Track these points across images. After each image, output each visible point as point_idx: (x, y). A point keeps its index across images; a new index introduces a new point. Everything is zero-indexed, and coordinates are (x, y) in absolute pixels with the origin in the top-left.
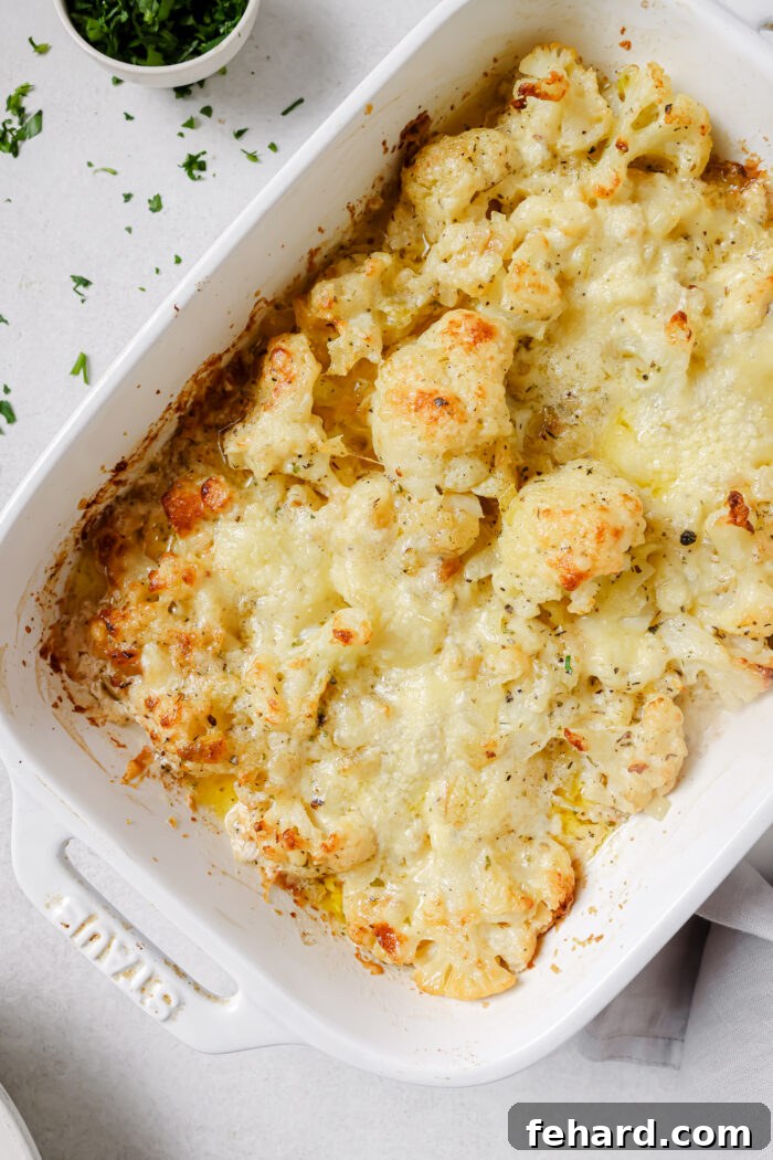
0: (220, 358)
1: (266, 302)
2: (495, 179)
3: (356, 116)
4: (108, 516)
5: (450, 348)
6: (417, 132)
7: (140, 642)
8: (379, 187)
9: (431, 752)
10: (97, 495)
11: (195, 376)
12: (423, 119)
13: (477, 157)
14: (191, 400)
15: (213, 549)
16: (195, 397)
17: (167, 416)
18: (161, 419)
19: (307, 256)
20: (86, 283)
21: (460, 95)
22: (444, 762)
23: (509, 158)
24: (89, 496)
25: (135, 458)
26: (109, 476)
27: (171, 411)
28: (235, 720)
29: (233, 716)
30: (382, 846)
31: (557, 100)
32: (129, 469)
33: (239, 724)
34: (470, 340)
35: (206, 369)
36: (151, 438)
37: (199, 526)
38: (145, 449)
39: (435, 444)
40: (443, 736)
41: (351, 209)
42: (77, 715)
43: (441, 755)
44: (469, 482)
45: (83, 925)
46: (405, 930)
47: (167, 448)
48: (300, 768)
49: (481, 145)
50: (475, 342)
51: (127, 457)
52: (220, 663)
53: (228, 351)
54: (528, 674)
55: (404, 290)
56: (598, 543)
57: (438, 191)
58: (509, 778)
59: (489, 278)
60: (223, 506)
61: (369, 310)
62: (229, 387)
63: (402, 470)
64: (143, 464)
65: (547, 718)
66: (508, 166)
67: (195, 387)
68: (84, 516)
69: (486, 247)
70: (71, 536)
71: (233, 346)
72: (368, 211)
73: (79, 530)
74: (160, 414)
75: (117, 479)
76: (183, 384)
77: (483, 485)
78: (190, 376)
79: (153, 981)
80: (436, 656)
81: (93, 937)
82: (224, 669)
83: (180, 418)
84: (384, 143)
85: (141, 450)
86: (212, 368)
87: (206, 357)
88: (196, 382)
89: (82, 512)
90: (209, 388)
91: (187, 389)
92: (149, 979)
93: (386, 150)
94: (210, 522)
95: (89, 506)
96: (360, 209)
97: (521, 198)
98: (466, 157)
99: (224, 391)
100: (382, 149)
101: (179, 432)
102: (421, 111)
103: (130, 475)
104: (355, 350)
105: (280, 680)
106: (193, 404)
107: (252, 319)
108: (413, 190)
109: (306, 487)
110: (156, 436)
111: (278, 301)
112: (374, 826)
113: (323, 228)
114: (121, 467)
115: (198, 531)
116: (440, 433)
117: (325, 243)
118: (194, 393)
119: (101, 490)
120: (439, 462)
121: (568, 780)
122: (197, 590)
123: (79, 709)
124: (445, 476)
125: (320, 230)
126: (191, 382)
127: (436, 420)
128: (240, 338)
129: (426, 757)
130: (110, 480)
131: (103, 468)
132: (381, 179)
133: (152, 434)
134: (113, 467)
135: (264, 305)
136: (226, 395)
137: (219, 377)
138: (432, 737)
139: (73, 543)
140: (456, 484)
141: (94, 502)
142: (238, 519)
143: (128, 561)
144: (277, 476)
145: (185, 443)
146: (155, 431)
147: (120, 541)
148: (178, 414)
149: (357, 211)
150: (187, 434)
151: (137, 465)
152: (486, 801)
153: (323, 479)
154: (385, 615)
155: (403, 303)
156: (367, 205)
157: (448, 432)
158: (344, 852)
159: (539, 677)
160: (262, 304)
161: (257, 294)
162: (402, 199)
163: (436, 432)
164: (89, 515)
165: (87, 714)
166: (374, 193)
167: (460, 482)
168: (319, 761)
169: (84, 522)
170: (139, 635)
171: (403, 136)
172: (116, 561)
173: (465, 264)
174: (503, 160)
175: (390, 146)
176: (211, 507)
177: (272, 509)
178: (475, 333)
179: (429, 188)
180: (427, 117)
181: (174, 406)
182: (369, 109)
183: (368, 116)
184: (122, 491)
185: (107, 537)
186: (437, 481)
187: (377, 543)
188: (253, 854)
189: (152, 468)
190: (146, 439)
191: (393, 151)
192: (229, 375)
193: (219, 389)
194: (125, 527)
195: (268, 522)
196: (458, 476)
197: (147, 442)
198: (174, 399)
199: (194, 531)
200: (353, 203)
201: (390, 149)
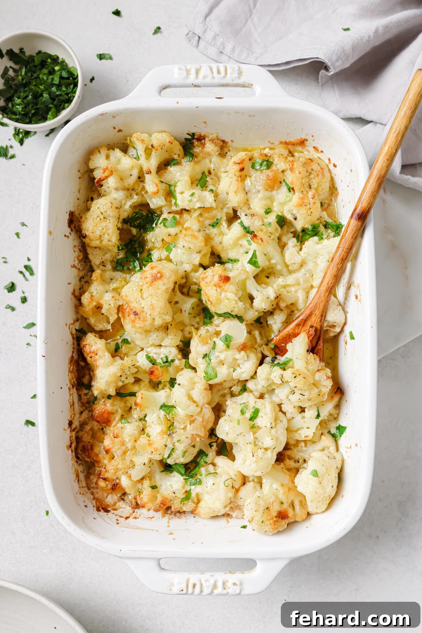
0: (72, 357)
1: (72, 324)
3: (48, 239)
6: (73, 221)
8: (77, 249)
10: (70, 440)
11: (69, 371)
12: (72, 214)
13: (105, 215)
14: (75, 380)
16: (75, 378)
17: (71, 393)
18: (70, 396)
19: (72, 296)
21: (77, 193)
23: (115, 205)
24: (68, 443)
25: (73, 416)
26: (69, 430)
27: (71, 390)
31: (112, 174)
32: (73, 422)
35: (71, 365)
36: (72, 405)
38: (74, 410)
41: (74, 266)
42: (128, 520)
45: (187, 585)
47: (80, 404)
51: (70, 419)
53: (73, 352)
61: (107, 292)
62: (83, 364)
64: (77, 415)
66: (117, 208)
67: (72, 374)
68: (72, 451)
70: (73, 462)
71: (74, 348)
72: (80, 261)
73: (74, 458)
74: (68, 394)
75: (73, 428)
76: (68, 377)
78: (67, 373)
79: (226, 583)
81: (194, 586)
84: (65, 236)
85: (72, 412)
86: (73, 363)
87: (67, 361)
88: (71, 372)
89: (70, 450)
90: (77, 370)
91: (70, 377)
92: (224, 583)
93: (68, 237)
95: (70, 446)
96: (76, 263)
99: (82, 366)
100: (66, 238)
101: (79, 395)
102: (68, 212)
103: (76, 424)
106: (77, 381)
107: (72, 334)
110: (73, 402)
111: (76, 320)
113: (69, 282)
114: (70, 423)
116: (137, 326)
117: (75, 286)
118: (73, 377)
119: (70, 437)
123: (127, 518)
125: (69, 284)
126: (70, 374)
128: (73, 344)
130: (71, 431)
131: (64, 429)
132: (75, 246)
133: (72, 403)
134: (68, 426)
135: (72, 326)
137: (76, 363)
139: (76, 463)
141: (71, 443)
143: (96, 450)
146: (71, 401)
148: (75, 388)
149: (76, 265)
151: (75, 418)
156: (78, 259)
160: (71, 326)
161: (66, 325)
164: (73, 449)
165: (131, 517)
166: (77, 253)
169: (74, 454)
171: (69, 226)
174: (113, 207)
175: (68, 234)
180: (72, 212)
181: (71, 387)
182: (50, 233)
183: (52, 235)
184: (77, 430)
189: (81, 413)
190: (71, 407)
191: (71, 235)
192: (78, 360)
193: (80, 368)
194: (87, 438)
197: (72, 407)
198: (69, 385)
199: (112, 421)
200: (72, 263)
201: (69, 235)
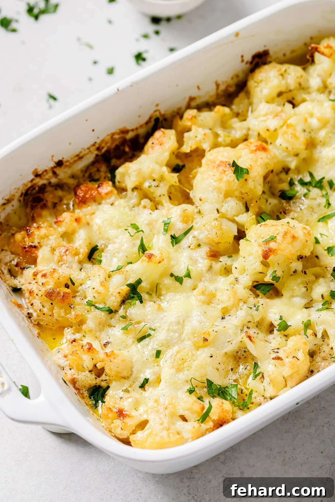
0: (127, 132)
1: (160, 113)
2: (292, 88)
3: (230, 35)
4: (43, 189)
5: (243, 149)
6: (261, 57)
7: (42, 244)
8: (235, 80)
9: (175, 332)
10: (43, 173)
11: (113, 134)
12: (266, 53)
13: (285, 75)
14: (106, 148)
15: (94, 216)
16: (108, 147)
17: (92, 149)
18: (88, 149)
19: (187, 99)
20: (55, 99)
21: (290, 50)
22: (180, 340)
23: (302, 81)
24: (40, 170)
25: (68, 163)
26: (52, 164)
27: (94, 148)
28: (78, 294)
29: (78, 292)
30: (135, 372)
31: (328, 57)
32: (62, 168)
33: (79, 296)
34: (254, 149)
35: (119, 133)
36: (80, 157)
37: (90, 204)
38: (75, 162)
39: (221, 184)
40: (183, 326)
41: (218, 85)
43: (180, 335)
44: (234, 213)
46: (134, 413)
47: (84, 169)
48: (104, 326)
49: (288, 71)
50: (256, 150)
51: (64, 160)
52: (80, 266)
53: (133, 130)
54: (236, 306)
55: (232, 128)
56: (283, 238)
57: (262, 85)
58: (211, 357)
59: (274, 129)
60: (107, 194)
61: (210, 129)
62: (127, 149)
63: (202, 198)
64: (70, 172)
65: (240, 331)
66: (300, 84)
67: (110, 141)
68: (32, 181)
69: (277, 115)
70: (21, 188)
71: (137, 129)
72: (226, 91)
73: (26, 188)
74: (89, 145)
75: (55, 170)
76: (105, 135)
77: (241, 216)
78: (110, 133)
80: (192, 291)
82: (81, 270)
83: (97, 155)
84: (242, 56)
85: (72, 161)
86: (122, 135)
88: (112, 138)
89: (33, 177)
90: (117, 145)
91: (106, 140)
93: (243, 61)
94: (97, 203)
95: (37, 176)
96: (222, 87)
97: (304, 101)
98: (280, 72)
99: (124, 150)
100: (240, 59)
101: (93, 163)
102: (266, 49)
103: (63, 174)
104: (197, 139)
105: (109, 277)
106: (106, 151)
107: (150, 118)
108: (251, 84)
109: (152, 203)
110: (82, 157)
111: (166, 116)
112: (134, 360)
113: (201, 87)
114: (60, 164)
115: (89, 206)
116: (225, 178)
117: (200, 97)
118: (109, 145)
119: (46, 171)
120: (222, 196)
121: (243, 377)
122: (80, 228)
124: (223, 206)
125: (198, 88)
126: (109, 137)
127: (225, 171)
128: (141, 126)
129: (172, 334)
130: (52, 168)
131: (52, 156)
132: (237, 76)
133: (81, 155)
134: (56, 160)
136: (124, 153)
137: (124, 142)
138: (178, 323)
139: (20, 193)
140: (227, 211)
141: (40, 176)
142: (112, 204)
144: (139, 191)
145: (95, 169)
146: (83, 154)
147: (45, 202)
148: (97, 152)
150: (97, 165)
151: (67, 169)
152: (195, 363)
153: (162, 196)
154: (173, 263)
155: (229, 133)
156: (226, 88)
157: (229, 178)
158: (115, 360)
159: (241, 309)
160: (158, 113)
161: (157, 105)
162: (245, 89)
163: (223, 178)
164: (34, 182)
166: (232, 82)
167: (229, 210)
168: (114, 327)
169: (30, 185)
170: (42, 241)
171: (254, 57)
172: (39, 210)
173: (265, 121)
174: (299, 80)
176: (100, 194)
177: (131, 205)
178: (257, 147)
179: (258, 83)
180: (268, 52)
181: (97, 146)
182: (237, 34)
183: (236, 38)
184: (54, 180)
185: (39, 197)
186: (218, 206)
187: (179, 230)
188: (64, 363)
189: (73, 176)
190: (77, 156)
191: (246, 63)
192: (129, 144)
193: (122, 148)
194: (49, 197)
195: (127, 209)
196: (229, 207)
197: (77, 158)
198: (98, 141)
199: (87, 205)
200: (220, 82)
201: (245, 61)
